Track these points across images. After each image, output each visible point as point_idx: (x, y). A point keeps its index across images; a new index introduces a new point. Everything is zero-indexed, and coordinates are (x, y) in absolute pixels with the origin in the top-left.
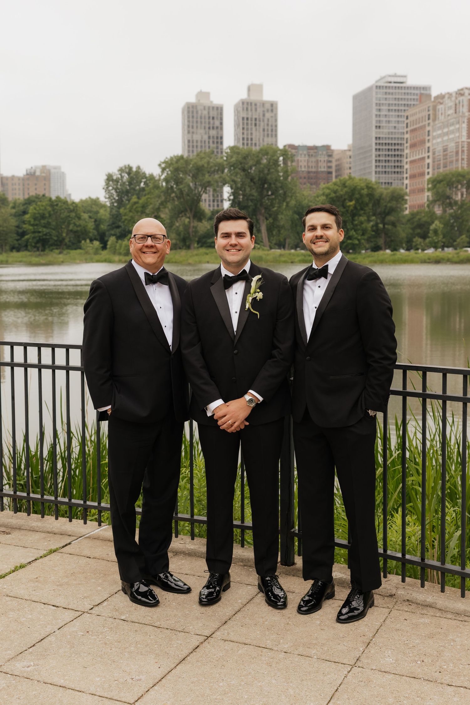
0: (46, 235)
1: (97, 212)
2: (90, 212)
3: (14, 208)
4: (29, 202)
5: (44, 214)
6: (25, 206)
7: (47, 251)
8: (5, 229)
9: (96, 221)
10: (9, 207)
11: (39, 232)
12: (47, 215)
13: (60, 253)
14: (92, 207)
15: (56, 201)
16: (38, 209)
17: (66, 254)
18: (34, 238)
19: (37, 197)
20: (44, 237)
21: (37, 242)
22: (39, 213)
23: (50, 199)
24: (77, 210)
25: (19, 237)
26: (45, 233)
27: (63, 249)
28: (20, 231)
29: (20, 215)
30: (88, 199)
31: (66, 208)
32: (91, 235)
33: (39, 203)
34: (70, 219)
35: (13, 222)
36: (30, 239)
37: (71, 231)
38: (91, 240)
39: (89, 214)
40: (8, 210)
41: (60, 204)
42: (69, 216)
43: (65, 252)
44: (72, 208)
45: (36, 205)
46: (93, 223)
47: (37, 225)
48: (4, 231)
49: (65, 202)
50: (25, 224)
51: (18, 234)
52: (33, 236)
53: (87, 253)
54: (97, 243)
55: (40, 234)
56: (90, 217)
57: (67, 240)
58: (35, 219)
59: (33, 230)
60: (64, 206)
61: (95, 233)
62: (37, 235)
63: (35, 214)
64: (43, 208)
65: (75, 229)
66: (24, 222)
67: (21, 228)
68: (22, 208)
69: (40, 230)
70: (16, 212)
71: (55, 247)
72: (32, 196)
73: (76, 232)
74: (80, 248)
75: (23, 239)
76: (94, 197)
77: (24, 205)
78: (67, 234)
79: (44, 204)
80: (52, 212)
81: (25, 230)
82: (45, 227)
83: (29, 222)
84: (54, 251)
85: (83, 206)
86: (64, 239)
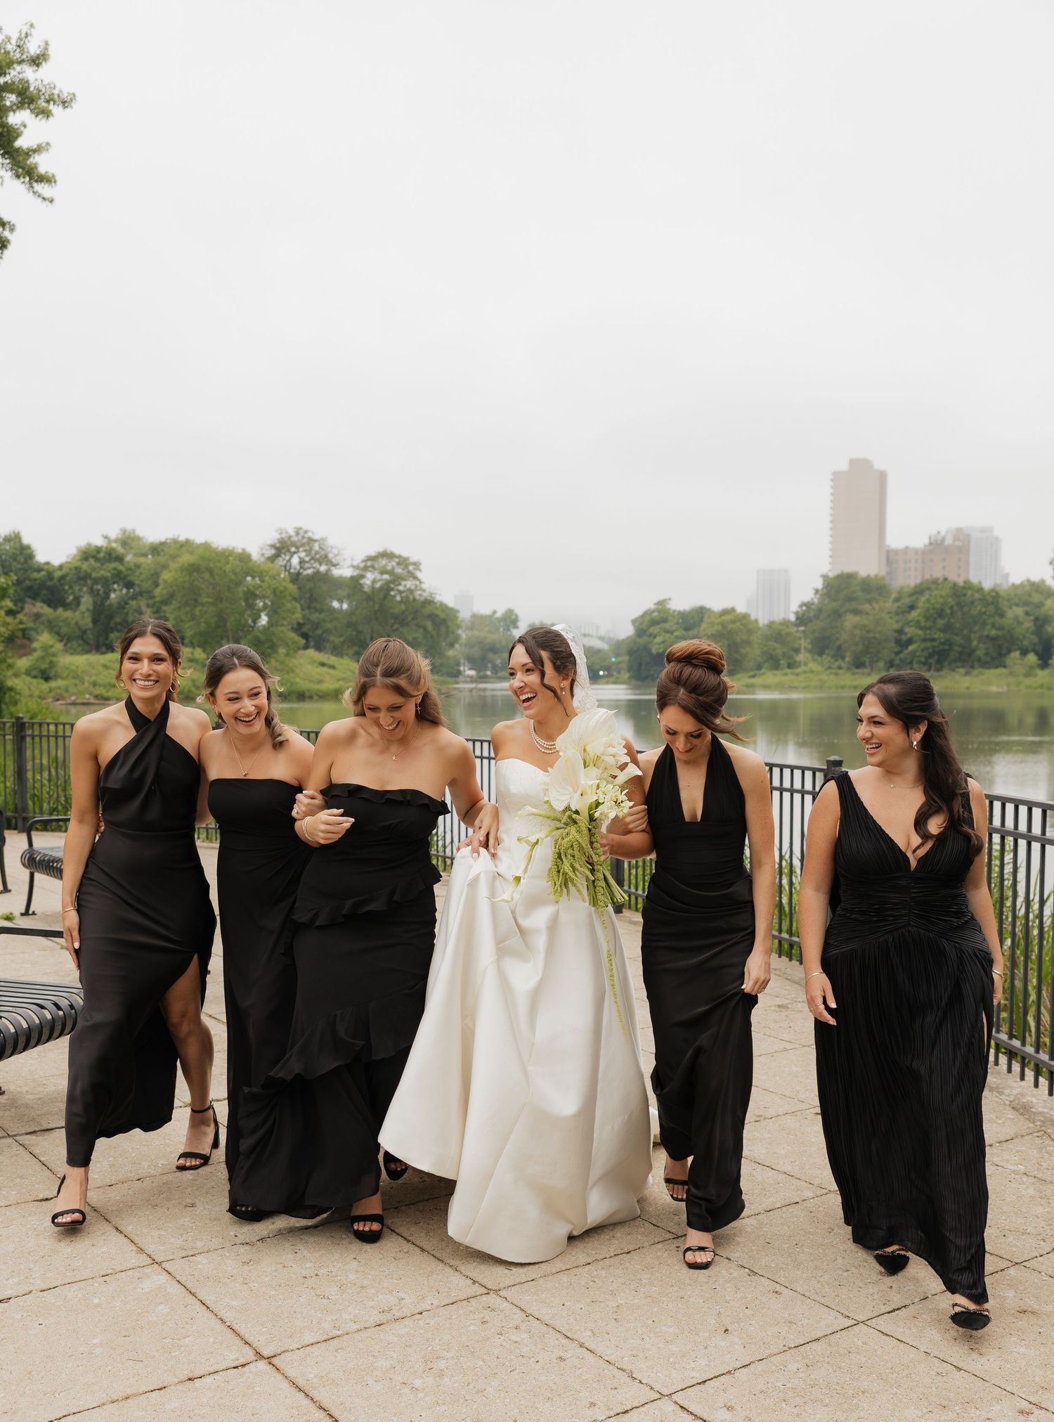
0: (943, 644)
1: (1041, 604)
2: (1026, 604)
3: (897, 600)
4: (919, 591)
5: (942, 610)
6: (913, 598)
7: (945, 671)
8: (877, 635)
9: (1037, 619)
10: (891, 600)
11: (933, 640)
12: (948, 611)
13: (967, 674)
14: (1030, 596)
15: (964, 588)
16: (933, 601)
17: (977, 676)
18: (923, 650)
19: (935, 582)
20: (941, 647)
21: (930, 656)
22: (934, 609)
23: (955, 585)
24: (998, 601)
25: (900, 649)
26: (943, 640)
27: (972, 667)
28: (904, 638)
29: (903, 613)
30: (1026, 583)
31: (980, 599)
32: (1026, 643)
33: (936, 592)
34: (985, 617)
35: (893, 624)
36: (917, 651)
37: (987, 636)
38: (1024, 652)
39: (1026, 608)
40: (889, 605)
41: (969, 593)
42: (985, 613)
43: (975, 672)
44: (990, 599)
45: (931, 595)
46: (1032, 623)
47: (930, 628)
48: (874, 638)
49: (980, 590)
50: (911, 626)
51: (898, 642)
52: (923, 646)
53: (1012, 674)
54: (1032, 658)
55: (935, 644)
56: (1027, 614)
57: (980, 653)
58: (927, 618)
59: (922, 637)
60: (977, 596)
61: (1035, 639)
62: (929, 644)
63: (928, 609)
64: (941, 600)
65: (993, 633)
66: (908, 623)
67: (906, 634)
68: (907, 601)
69: (936, 636)
70: (898, 607)
71: (959, 664)
72: (927, 580)
73: (994, 639)
74: (1005, 667)
75: (906, 652)
76: (1035, 578)
77: (911, 595)
78: (979, 642)
79: (943, 593)
80: (956, 608)
81: (909, 636)
82: (941, 630)
83: (918, 622)
84: (957, 670)
85: (1016, 595)
86: (973, 651)
